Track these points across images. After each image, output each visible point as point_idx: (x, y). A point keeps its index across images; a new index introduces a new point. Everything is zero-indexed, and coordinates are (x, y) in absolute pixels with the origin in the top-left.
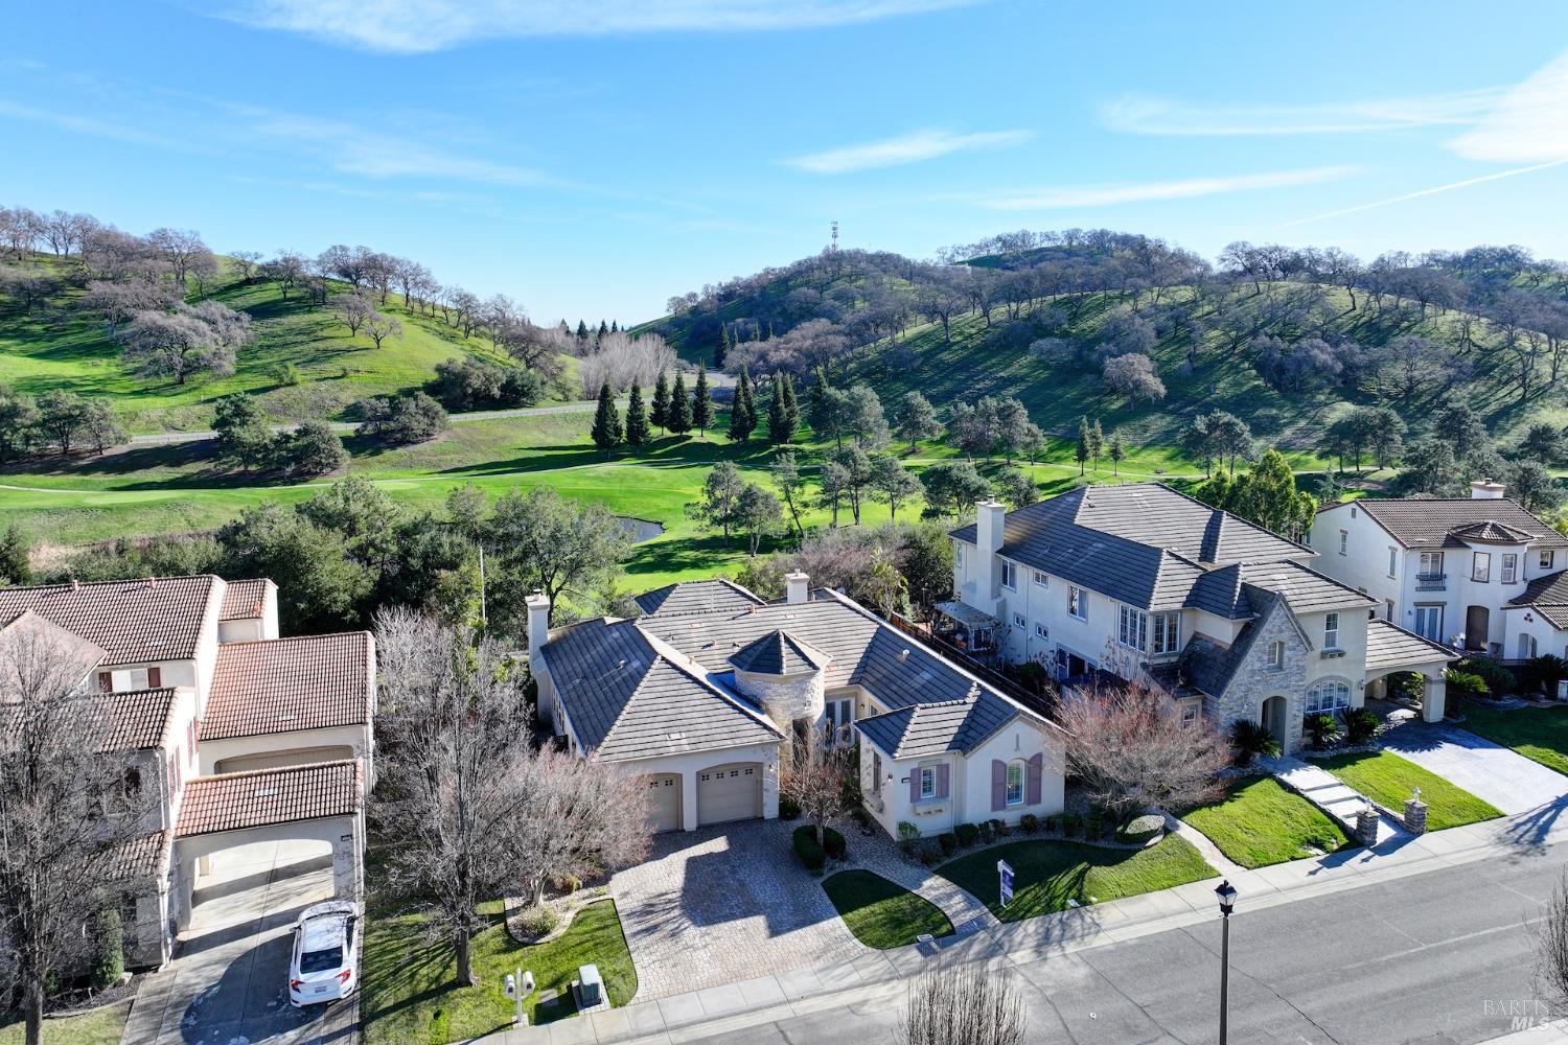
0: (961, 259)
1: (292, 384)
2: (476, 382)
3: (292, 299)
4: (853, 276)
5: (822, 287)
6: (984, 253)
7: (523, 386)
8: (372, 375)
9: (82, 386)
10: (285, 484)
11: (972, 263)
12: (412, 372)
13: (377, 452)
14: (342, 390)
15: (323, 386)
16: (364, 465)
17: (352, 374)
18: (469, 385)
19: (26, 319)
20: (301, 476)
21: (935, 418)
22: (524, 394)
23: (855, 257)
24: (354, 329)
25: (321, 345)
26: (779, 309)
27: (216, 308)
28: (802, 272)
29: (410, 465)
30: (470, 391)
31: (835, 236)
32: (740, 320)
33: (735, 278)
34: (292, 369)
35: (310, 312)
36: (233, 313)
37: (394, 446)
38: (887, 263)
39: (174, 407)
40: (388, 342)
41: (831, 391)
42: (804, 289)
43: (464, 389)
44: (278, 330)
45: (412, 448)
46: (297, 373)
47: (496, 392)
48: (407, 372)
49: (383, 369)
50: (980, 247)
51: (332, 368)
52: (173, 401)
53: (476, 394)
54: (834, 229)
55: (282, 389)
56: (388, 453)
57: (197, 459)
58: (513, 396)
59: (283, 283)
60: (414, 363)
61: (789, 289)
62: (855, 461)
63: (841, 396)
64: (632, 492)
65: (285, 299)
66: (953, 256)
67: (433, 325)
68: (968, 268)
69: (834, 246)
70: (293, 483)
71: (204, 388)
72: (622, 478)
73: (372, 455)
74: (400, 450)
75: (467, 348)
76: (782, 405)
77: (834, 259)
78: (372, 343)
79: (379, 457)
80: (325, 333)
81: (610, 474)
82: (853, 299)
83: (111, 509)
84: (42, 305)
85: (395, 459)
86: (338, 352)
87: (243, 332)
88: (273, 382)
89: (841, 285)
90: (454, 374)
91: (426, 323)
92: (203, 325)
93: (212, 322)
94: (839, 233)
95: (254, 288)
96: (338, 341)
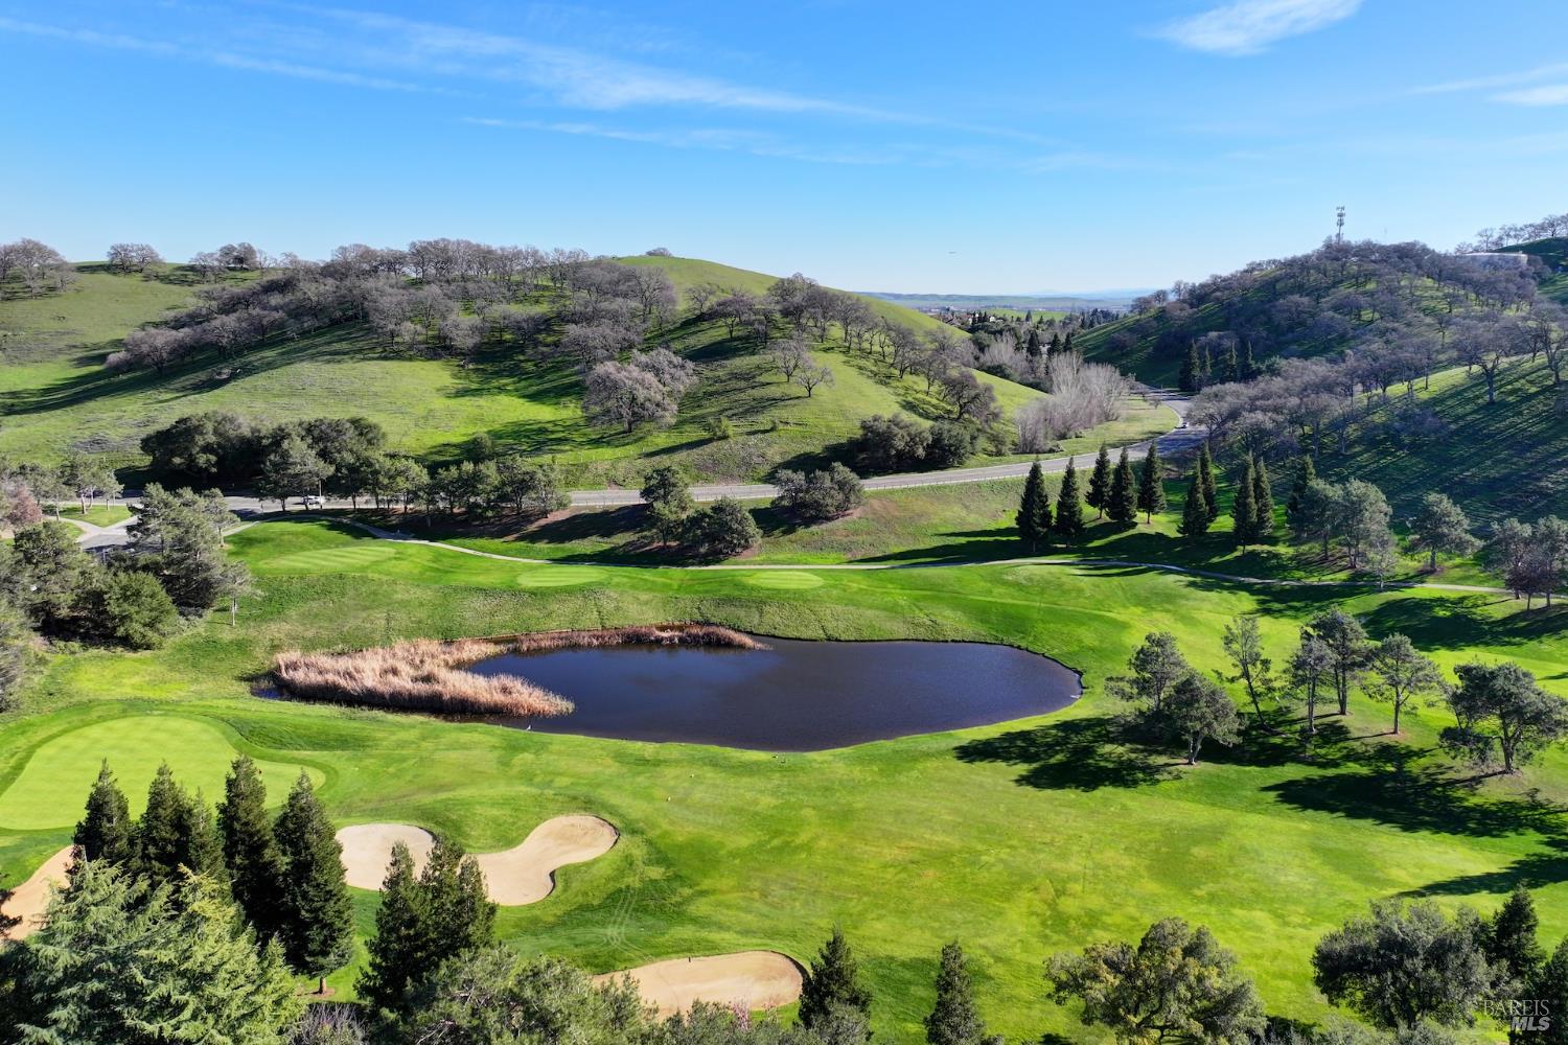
0: (1511, 242)
1: (725, 437)
2: (900, 444)
3: (739, 338)
4: (1360, 279)
5: (1317, 293)
6: (1546, 235)
7: (951, 445)
8: (800, 428)
9: (553, 432)
10: (700, 564)
11: (1525, 249)
12: (839, 424)
13: (791, 530)
14: (769, 445)
15: (753, 440)
16: (776, 544)
17: (781, 427)
18: (892, 446)
19: (522, 358)
20: (714, 557)
21: (1466, 531)
22: (954, 454)
23: (1366, 251)
24: (789, 375)
25: (758, 393)
26: (1263, 318)
27: (662, 356)
28: (1293, 276)
29: (820, 547)
30: (894, 452)
31: (1341, 224)
32: (1213, 334)
33: (1212, 276)
34: (725, 422)
35: (753, 354)
36: (677, 360)
37: (808, 522)
38: (1407, 257)
39: (619, 459)
40: (820, 390)
41: (1318, 484)
42: (1296, 298)
43: (887, 452)
44: (721, 373)
45: (824, 526)
46: (729, 426)
47: (921, 452)
48: (834, 424)
49: (811, 420)
50: (1542, 228)
51: (764, 420)
52: (619, 452)
53: (900, 454)
54: (1340, 215)
55: (715, 444)
56: (801, 532)
57: (626, 529)
58: (940, 455)
59: (729, 321)
60: (843, 413)
61: (1276, 295)
62: (1344, 632)
63: (1334, 492)
64: (1055, 615)
65: (733, 339)
66: (1501, 238)
67: (869, 364)
68: (1523, 257)
69: (1338, 235)
70: (707, 564)
71: (650, 438)
72: (1043, 587)
73: (785, 533)
74: (814, 528)
75: (902, 392)
76: (1252, 500)
77: (1336, 252)
78: (803, 392)
79: (792, 536)
80: (763, 379)
81: (1031, 580)
82: (1359, 308)
83: (535, 594)
84: (536, 343)
85: (806, 538)
86: (774, 401)
87: (687, 379)
88: (706, 435)
89: (1344, 290)
90: (878, 434)
91: (862, 363)
92: (650, 377)
93: (657, 371)
94: (1345, 219)
95: (706, 325)
96: (773, 388)
